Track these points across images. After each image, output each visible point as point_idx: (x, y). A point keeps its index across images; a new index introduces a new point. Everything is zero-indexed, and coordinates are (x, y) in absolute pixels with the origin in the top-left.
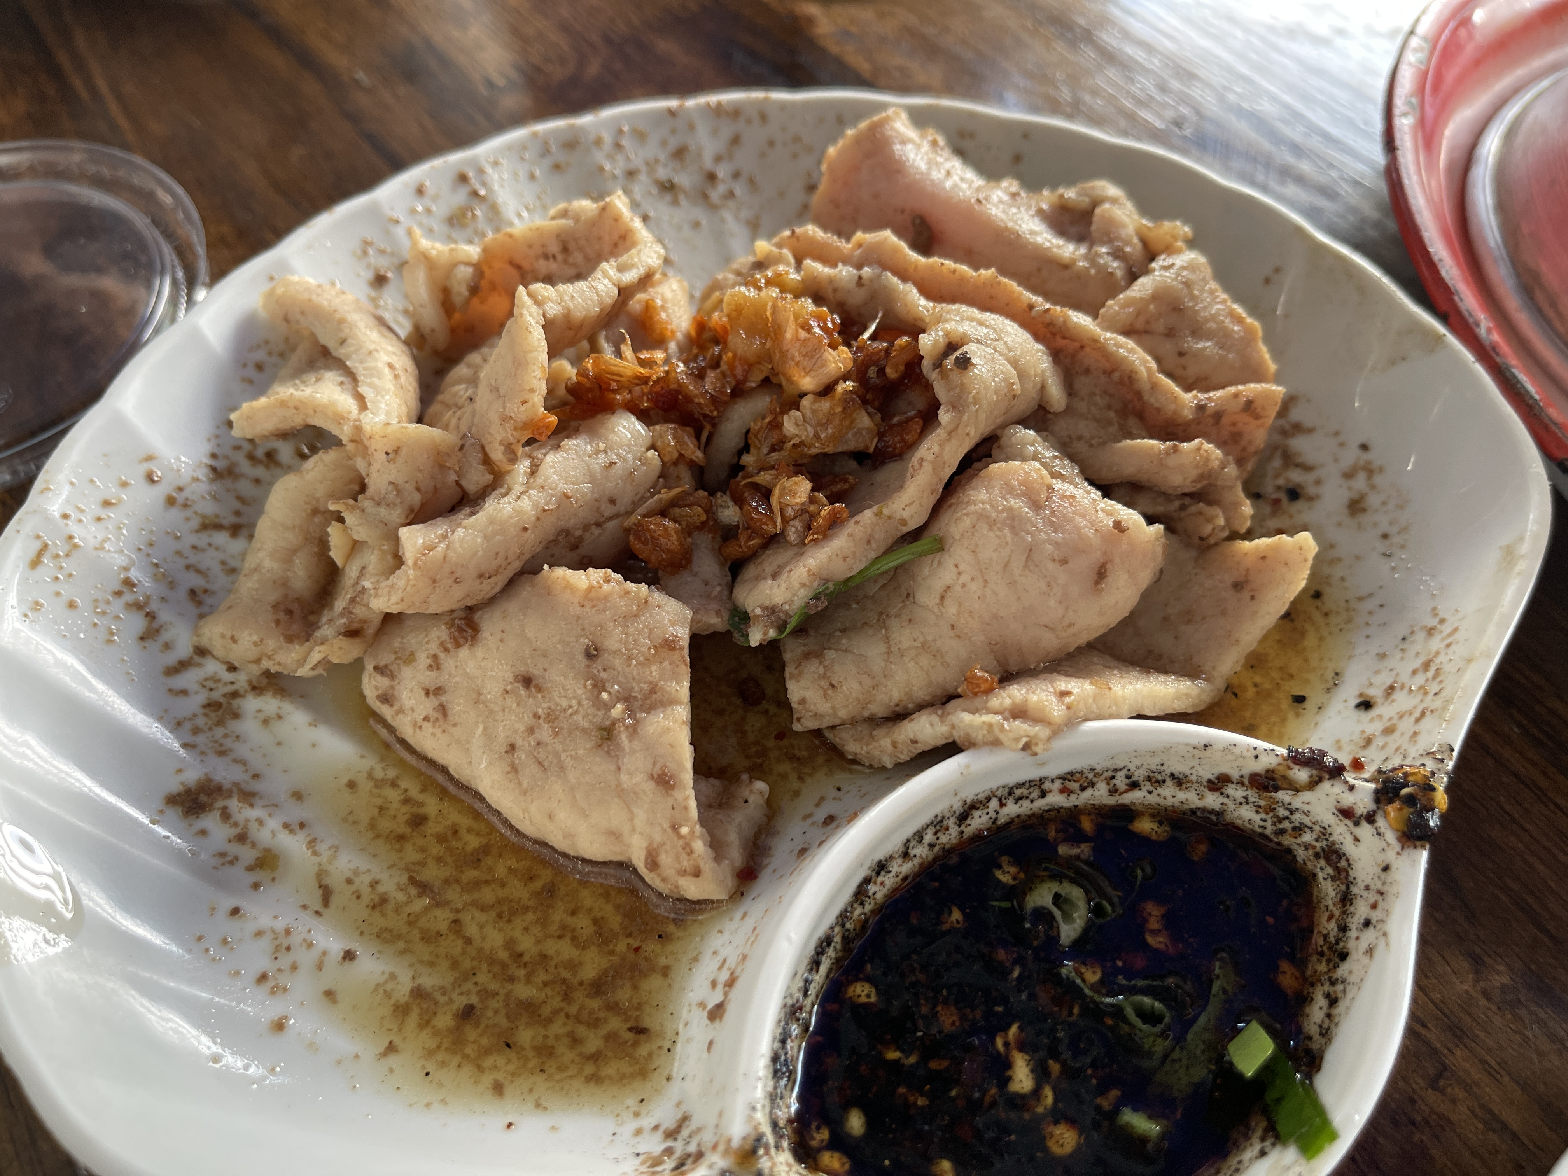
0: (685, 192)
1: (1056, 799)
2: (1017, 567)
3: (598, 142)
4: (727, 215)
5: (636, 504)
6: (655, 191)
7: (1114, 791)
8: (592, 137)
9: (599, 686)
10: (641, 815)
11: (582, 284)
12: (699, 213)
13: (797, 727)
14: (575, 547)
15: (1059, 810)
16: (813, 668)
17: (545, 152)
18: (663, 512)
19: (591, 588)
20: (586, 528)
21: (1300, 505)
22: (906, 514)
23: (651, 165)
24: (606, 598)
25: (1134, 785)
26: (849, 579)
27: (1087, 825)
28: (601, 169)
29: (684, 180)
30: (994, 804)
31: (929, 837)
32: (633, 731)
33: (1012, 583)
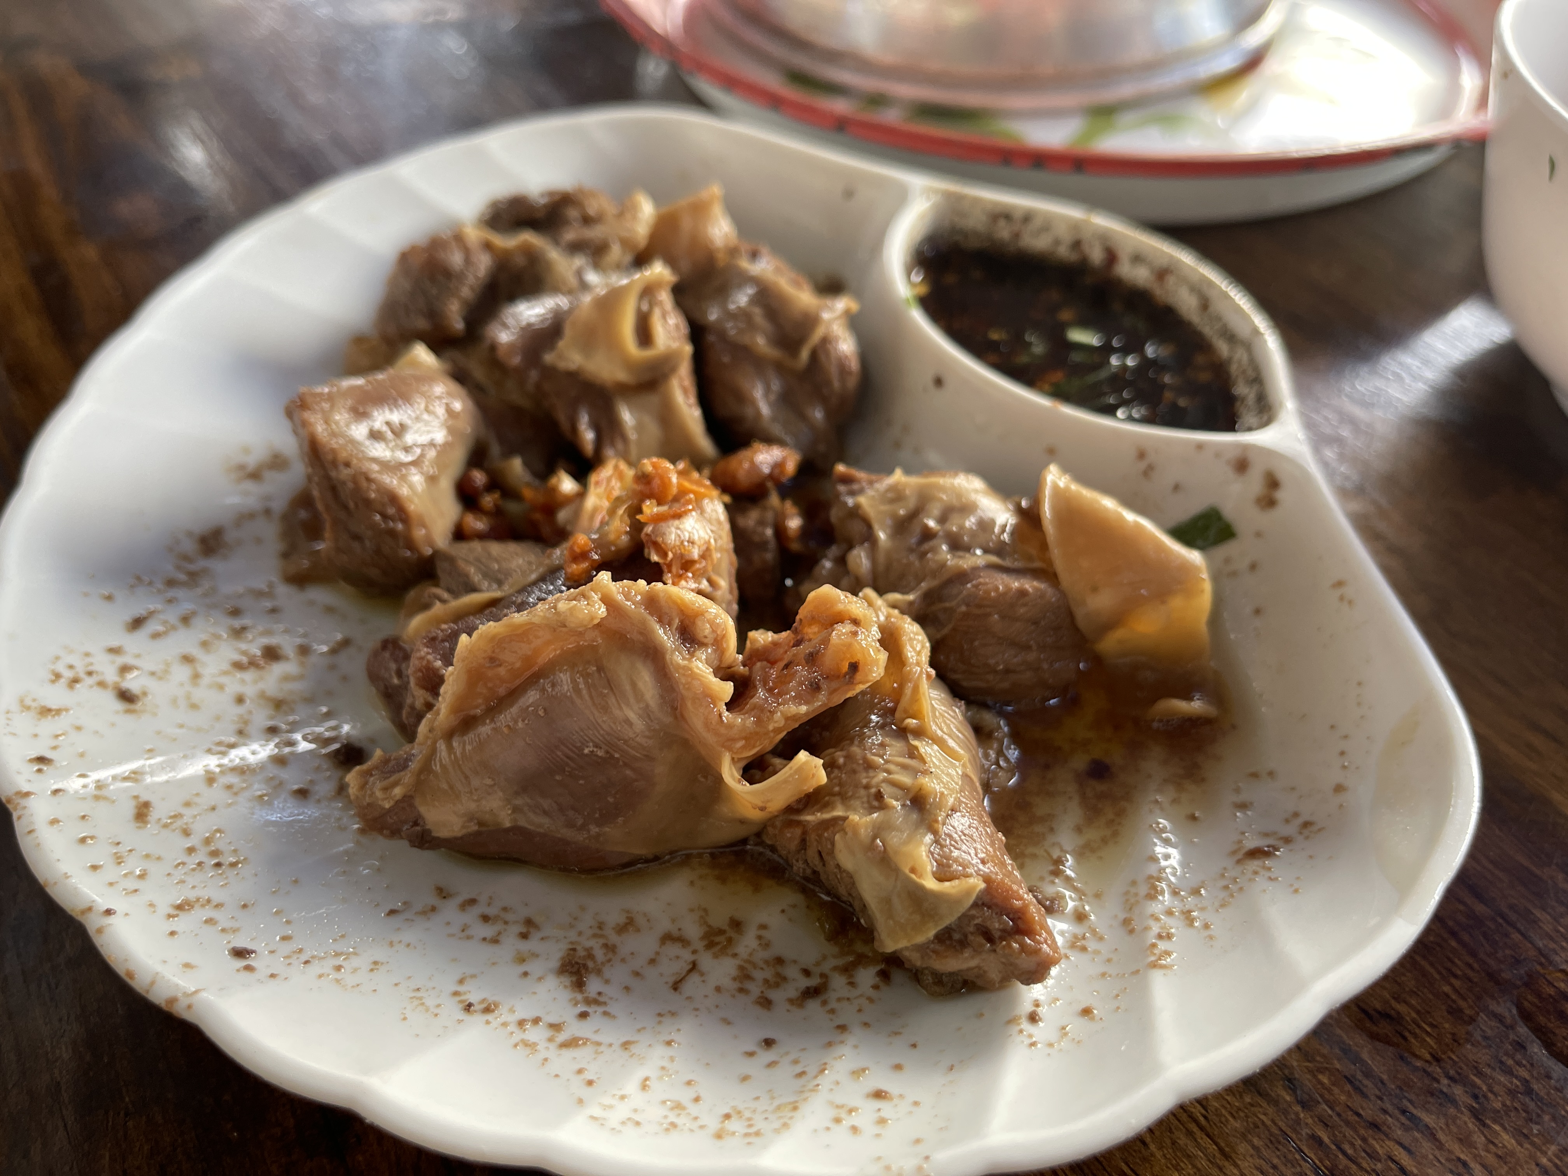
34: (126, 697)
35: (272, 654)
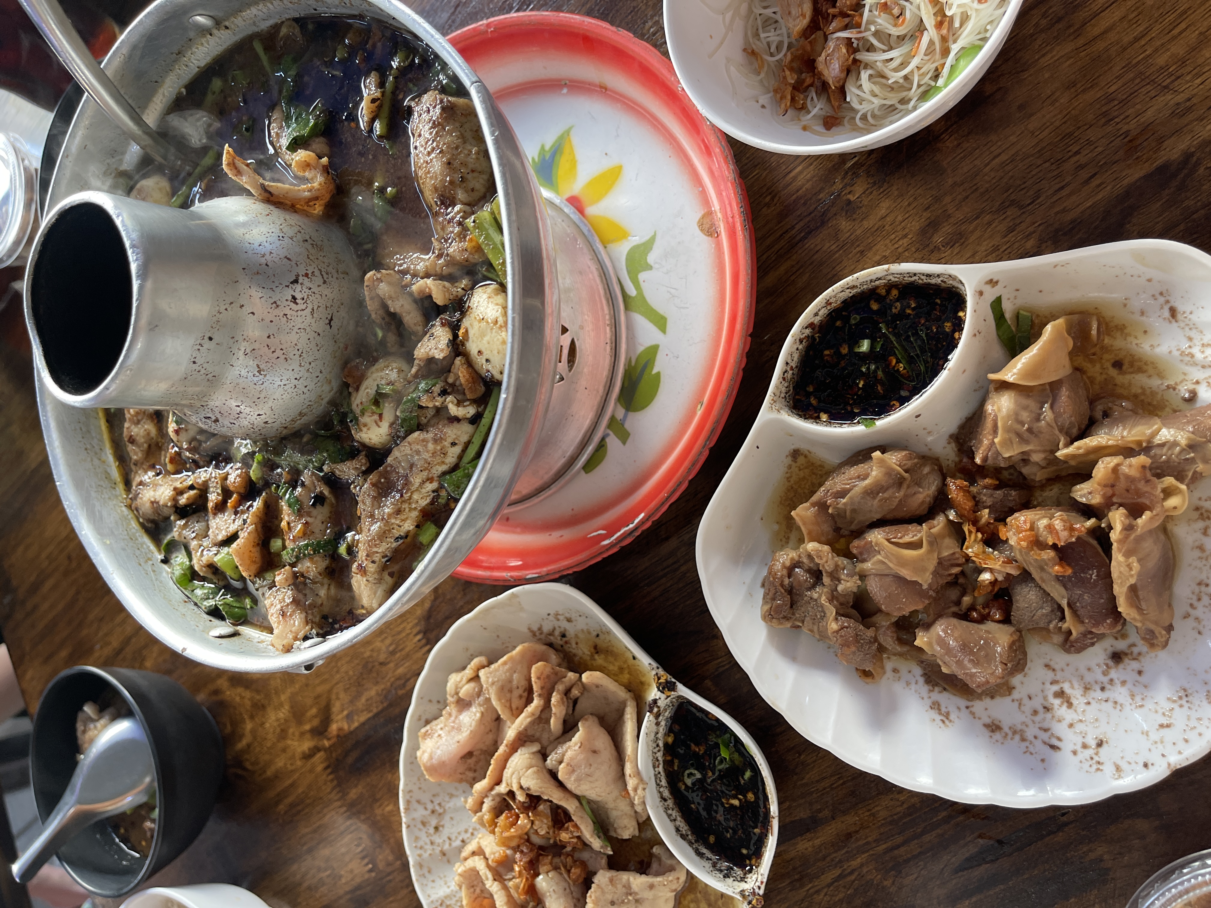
0: (439, 822)
1: (661, 769)
2: (590, 779)
3: (420, 856)
4: (447, 806)
5: (566, 880)
6: (438, 834)
7: (659, 751)
8: (418, 858)
9: (623, 902)
10: (660, 894)
11: (495, 897)
12: (447, 818)
13: (637, 835)
14: (579, 900)
15: (664, 767)
16: (619, 831)
17: (424, 876)
18: (569, 872)
19: (594, 903)
20: (573, 898)
21: (567, 634)
22: (574, 807)
23: (428, 835)
24: (596, 898)
25: (658, 745)
26: (594, 823)
27: (669, 758)
28: (430, 855)
29: (434, 822)
30: (661, 790)
31: (670, 812)
32: (636, 894)
33: (597, 780)
34: (1100, 744)
35: (1061, 694)
